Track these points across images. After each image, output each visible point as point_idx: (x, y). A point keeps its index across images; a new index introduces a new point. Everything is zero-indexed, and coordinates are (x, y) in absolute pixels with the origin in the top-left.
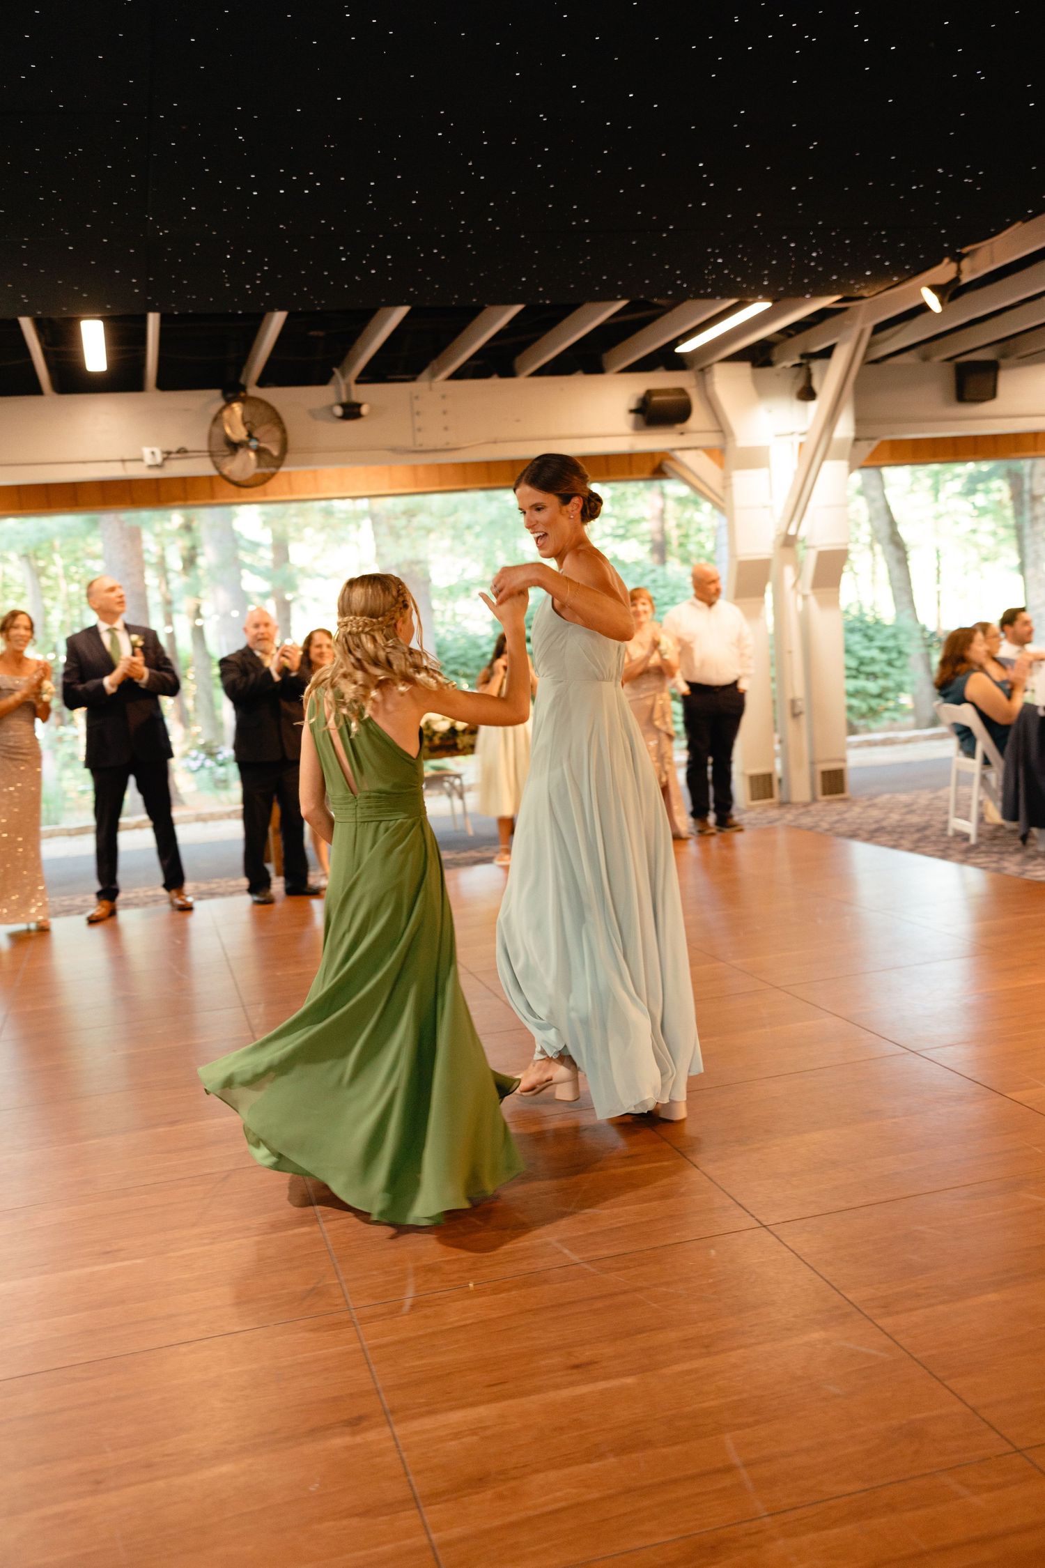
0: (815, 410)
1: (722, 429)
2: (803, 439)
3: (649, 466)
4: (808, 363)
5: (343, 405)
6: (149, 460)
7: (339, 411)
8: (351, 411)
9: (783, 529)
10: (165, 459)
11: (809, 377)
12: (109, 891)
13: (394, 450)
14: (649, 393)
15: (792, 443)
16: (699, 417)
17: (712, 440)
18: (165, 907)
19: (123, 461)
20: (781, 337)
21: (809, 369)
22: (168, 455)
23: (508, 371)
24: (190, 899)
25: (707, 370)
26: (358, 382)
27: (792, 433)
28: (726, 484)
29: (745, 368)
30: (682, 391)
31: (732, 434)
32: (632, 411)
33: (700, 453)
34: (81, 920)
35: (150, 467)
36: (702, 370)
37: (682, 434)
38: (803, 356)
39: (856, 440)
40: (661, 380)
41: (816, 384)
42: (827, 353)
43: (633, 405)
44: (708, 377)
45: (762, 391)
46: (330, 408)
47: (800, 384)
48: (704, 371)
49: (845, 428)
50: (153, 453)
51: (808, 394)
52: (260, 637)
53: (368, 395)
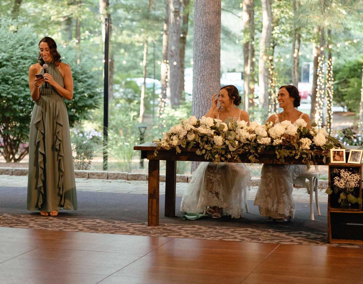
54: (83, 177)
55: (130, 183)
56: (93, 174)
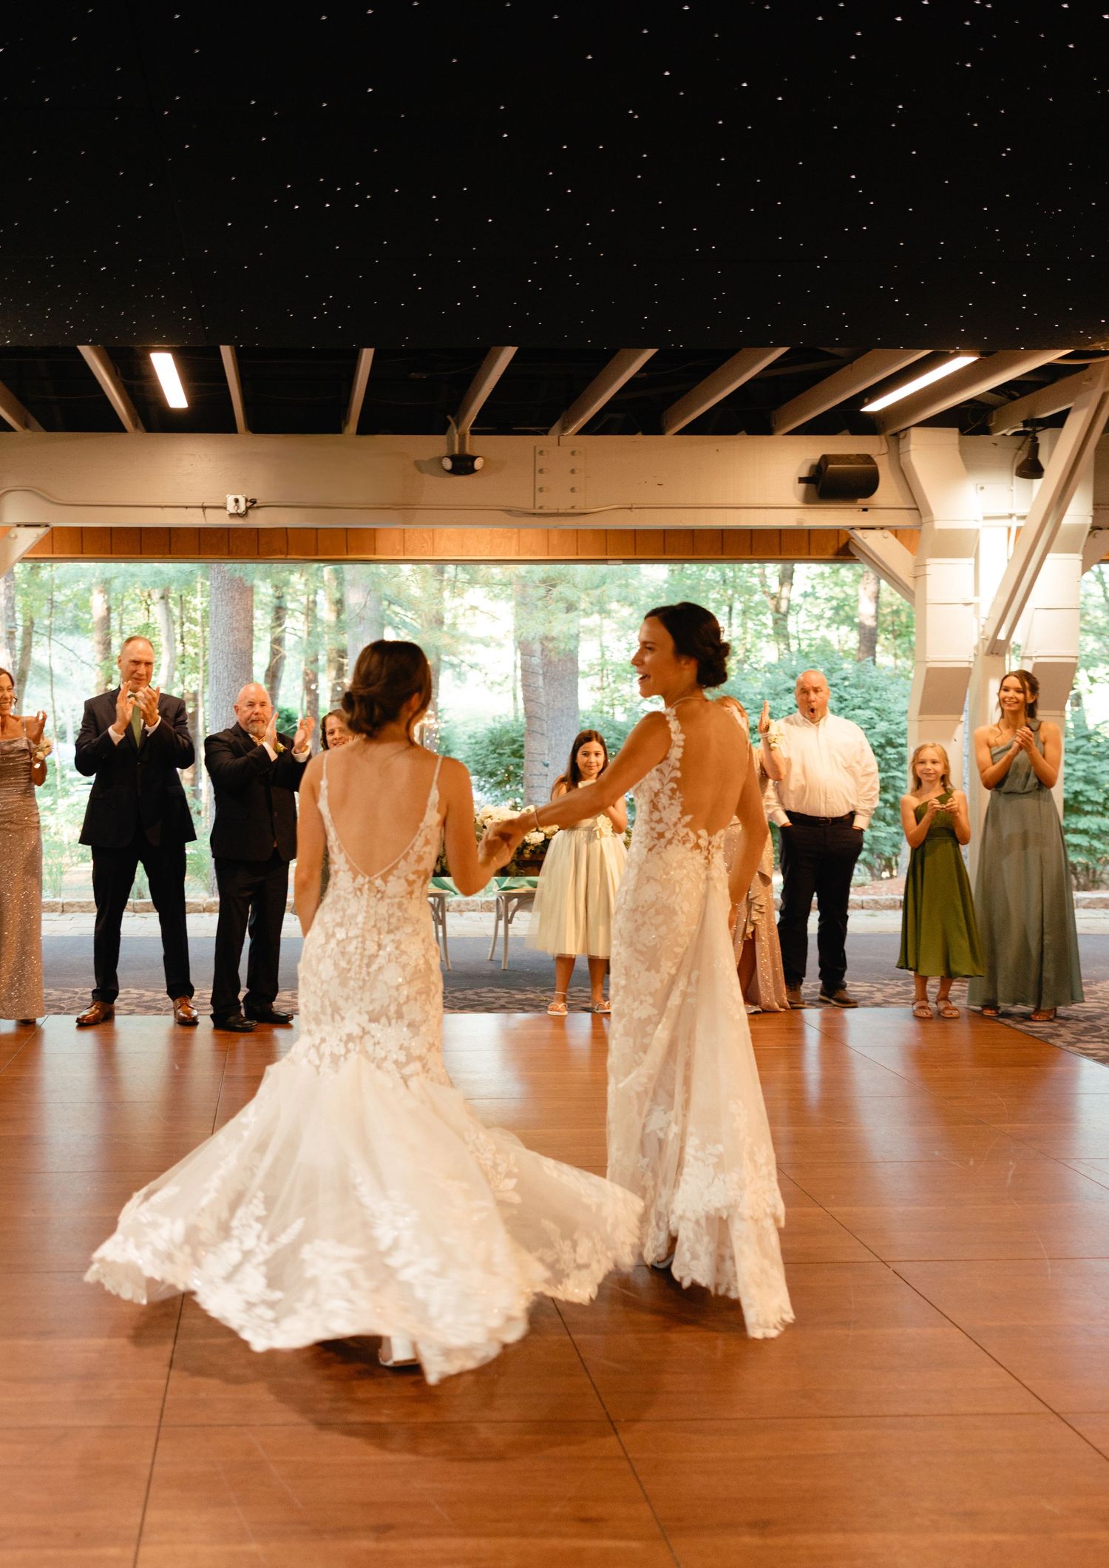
0: (1041, 489)
1: (917, 507)
2: (1022, 523)
3: (832, 546)
4: (1035, 432)
5: (453, 458)
6: (231, 508)
7: (448, 464)
8: (463, 465)
9: (990, 633)
10: (247, 508)
11: (1035, 449)
12: (106, 991)
13: (508, 511)
14: (825, 459)
15: (1009, 529)
16: (887, 491)
17: (903, 519)
18: (169, 1020)
19: (204, 508)
20: (996, 398)
21: (1035, 439)
22: (252, 504)
23: (654, 426)
24: (195, 1013)
25: (902, 435)
26: (473, 433)
27: (1011, 516)
28: (919, 573)
29: (952, 435)
30: (868, 459)
31: (930, 513)
32: (801, 480)
33: (887, 533)
34: (71, 1020)
35: (232, 515)
36: (896, 434)
37: (865, 510)
38: (1026, 423)
39: (1095, 528)
40: (843, 445)
41: (1042, 457)
42: (1058, 421)
43: (804, 474)
44: (902, 442)
45: (971, 464)
46: (440, 459)
47: (1023, 455)
48: (898, 438)
49: (1079, 511)
50: (237, 501)
51: (1031, 469)
52: (254, 717)
53: (485, 448)
54: (53, 911)
55: (146, 918)
56: (71, 905)
